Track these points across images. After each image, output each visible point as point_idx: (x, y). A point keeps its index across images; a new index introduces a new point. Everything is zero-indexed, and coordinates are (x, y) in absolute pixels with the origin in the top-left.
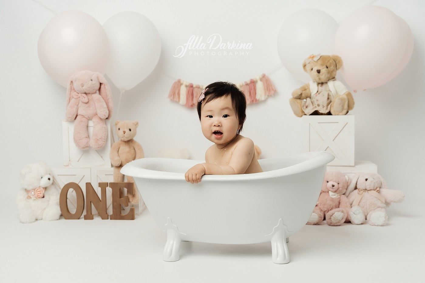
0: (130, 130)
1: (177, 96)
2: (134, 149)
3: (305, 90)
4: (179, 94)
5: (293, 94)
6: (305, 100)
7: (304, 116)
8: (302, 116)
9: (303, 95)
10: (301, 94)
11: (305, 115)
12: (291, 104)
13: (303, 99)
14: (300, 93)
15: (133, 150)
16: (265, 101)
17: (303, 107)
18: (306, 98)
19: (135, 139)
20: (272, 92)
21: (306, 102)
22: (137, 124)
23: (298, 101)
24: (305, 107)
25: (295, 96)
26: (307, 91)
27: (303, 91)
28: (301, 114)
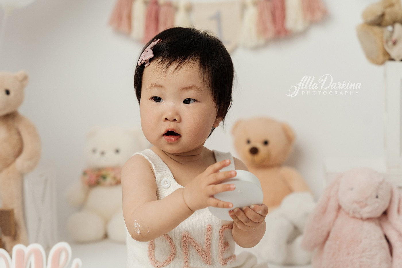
0: (8, 92)
1: (125, 21)
2: (19, 134)
3: (392, 5)
4: (130, 18)
5: (365, 15)
6: (390, 28)
7: (389, 64)
8: (383, 63)
9: (387, 18)
10: (383, 15)
11: (392, 59)
12: (359, 37)
13: (386, 25)
14: (379, 13)
15: (15, 137)
16: (303, 33)
17: (387, 42)
18: (393, 23)
19: (22, 111)
20: (318, 15)
21: (392, 32)
22: (25, 78)
23: (377, 29)
24: (390, 43)
25: (371, 18)
26: (396, 8)
27: (386, 8)
28: (381, 58)
